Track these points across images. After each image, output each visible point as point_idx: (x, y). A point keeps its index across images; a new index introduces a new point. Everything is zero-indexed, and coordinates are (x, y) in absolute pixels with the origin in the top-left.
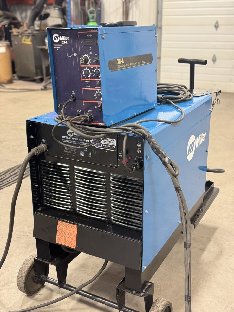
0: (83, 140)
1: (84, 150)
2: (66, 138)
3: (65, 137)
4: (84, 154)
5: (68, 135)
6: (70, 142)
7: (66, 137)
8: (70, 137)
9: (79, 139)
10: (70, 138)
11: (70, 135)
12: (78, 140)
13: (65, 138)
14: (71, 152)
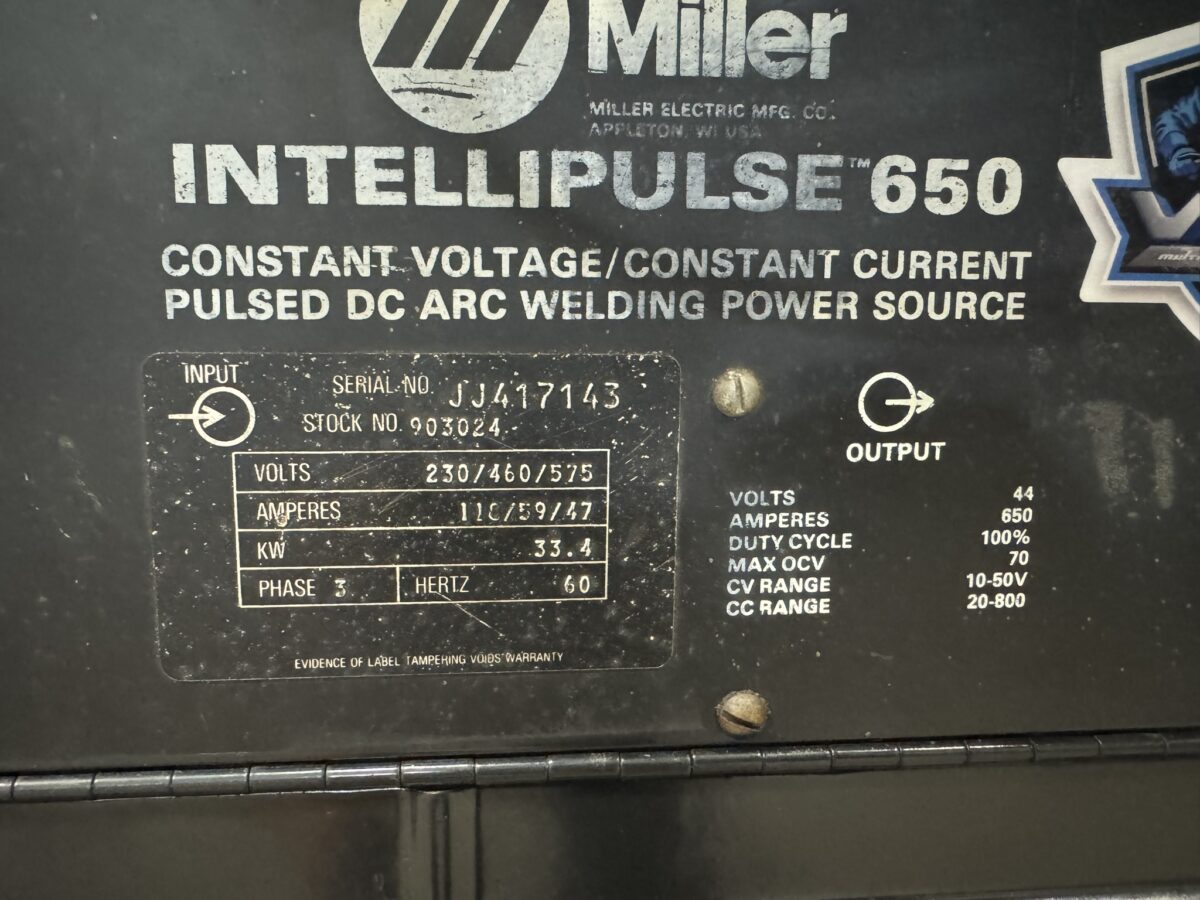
0: (855, 185)
1: (858, 453)
2: (318, 192)
3: (291, 175)
4: (836, 563)
5: (387, 78)
6: (433, 305)
7: (317, 158)
8: (451, 150)
9: (721, 180)
10: (451, 176)
11: (465, 76)
12: (698, 198)
13: (263, 190)
14: (439, 587)
